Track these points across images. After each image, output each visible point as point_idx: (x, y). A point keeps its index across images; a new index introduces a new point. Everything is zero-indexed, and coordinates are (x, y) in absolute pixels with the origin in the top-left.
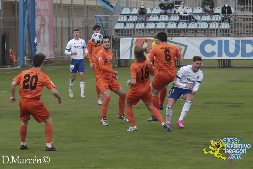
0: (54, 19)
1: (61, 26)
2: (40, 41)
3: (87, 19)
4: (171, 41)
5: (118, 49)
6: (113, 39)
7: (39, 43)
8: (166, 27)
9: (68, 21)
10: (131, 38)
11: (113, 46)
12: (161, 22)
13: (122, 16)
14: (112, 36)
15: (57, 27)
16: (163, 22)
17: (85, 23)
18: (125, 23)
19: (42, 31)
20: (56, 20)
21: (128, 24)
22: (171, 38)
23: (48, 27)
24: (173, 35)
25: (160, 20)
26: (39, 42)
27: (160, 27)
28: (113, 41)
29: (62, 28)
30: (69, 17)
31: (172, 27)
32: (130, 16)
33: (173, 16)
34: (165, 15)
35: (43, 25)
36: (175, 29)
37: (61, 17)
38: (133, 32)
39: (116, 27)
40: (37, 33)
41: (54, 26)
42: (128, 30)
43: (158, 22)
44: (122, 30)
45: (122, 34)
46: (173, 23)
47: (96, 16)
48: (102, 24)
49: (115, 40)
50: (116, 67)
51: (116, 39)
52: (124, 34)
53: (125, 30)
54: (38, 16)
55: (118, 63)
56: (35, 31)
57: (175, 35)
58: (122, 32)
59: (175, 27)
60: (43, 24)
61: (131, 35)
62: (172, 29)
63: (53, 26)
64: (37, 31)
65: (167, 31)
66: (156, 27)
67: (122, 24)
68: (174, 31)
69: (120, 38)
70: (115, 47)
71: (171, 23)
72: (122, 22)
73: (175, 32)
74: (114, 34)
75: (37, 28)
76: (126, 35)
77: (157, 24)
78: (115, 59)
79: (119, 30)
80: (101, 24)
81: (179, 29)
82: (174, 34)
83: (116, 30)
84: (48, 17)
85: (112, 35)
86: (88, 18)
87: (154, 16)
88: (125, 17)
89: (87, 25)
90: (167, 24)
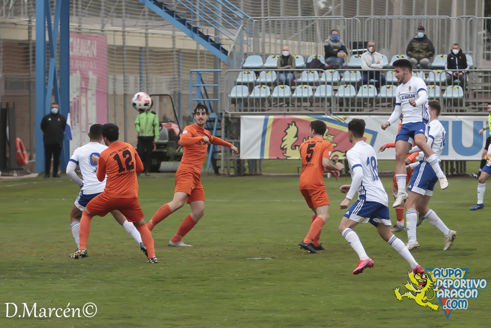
0: (111, 77)
1: (125, 90)
2: (78, 122)
3: (177, 76)
4: (343, 122)
5: (237, 139)
6: (227, 118)
7: (75, 125)
8: (335, 93)
9: (139, 81)
10: (263, 117)
11: (226, 132)
12: (323, 83)
13: (246, 72)
14: (223, 113)
15: (116, 93)
16: (329, 83)
17: (174, 85)
18: (251, 86)
19: (83, 101)
20: (114, 79)
21: (256, 88)
22: (344, 116)
23: (94, 93)
24: (348, 111)
25: (323, 79)
26: (77, 124)
27: (323, 95)
28: (225, 122)
29: (125, 95)
30: (140, 73)
31: (347, 95)
32: (261, 71)
33: (350, 71)
34: (333, 70)
35: (84, 90)
36: (353, 99)
37: (124, 73)
38: (267, 104)
39: (233, 95)
40: (71, 105)
41: (111, 92)
42: (257, 99)
43: (317, 84)
44: (245, 99)
45: (245, 108)
46: (349, 85)
47: (191, 72)
48: (204, 87)
49: (230, 120)
50: (232, 176)
51: (232, 118)
52: (249, 108)
53: (252, 99)
54: (75, 70)
55: (236, 167)
56: (69, 102)
57: (353, 110)
58: (246, 105)
59: (353, 94)
60: (83, 86)
61: (263, 110)
62: (347, 99)
63: (107, 91)
64: (71, 102)
65: (337, 103)
66: (313, 94)
67: (246, 88)
68: (350, 103)
69: (241, 116)
70: (231, 135)
71: (345, 85)
72: (245, 84)
73: (353, 105)
74: (228, 109)
75: (73, 94)
76: (252, 110)
77: (315, 87)
78: (231, 160)
79: (240, 99)
80: (202, 88)
81: (360, 99)
82: (350, 108)
83: (233, 101)
84: (94, 74)
85: (224, 111)
86: (179, 75)
87: (310, 71)
88: (252, 73)
89: (177, 90)
90: (335, 88)
